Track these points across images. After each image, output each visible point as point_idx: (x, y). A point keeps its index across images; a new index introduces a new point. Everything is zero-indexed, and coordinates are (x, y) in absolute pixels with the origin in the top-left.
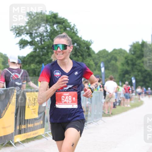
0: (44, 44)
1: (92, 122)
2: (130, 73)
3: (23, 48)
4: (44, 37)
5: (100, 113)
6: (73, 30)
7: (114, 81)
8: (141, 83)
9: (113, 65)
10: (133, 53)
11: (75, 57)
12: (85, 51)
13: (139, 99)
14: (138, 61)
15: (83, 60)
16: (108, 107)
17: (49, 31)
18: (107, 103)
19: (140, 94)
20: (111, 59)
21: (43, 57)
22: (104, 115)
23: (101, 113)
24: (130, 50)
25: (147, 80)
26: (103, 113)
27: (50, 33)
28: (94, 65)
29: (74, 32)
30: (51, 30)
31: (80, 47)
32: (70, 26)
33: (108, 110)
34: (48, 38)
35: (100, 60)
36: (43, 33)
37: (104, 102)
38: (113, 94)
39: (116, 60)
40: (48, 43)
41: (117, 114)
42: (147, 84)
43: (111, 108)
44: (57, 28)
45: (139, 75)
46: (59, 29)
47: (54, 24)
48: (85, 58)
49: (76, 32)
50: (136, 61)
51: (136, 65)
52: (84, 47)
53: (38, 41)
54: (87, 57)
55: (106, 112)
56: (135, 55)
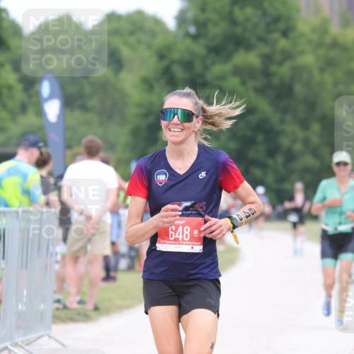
1: (6, 348)
5: (42, 307)
7: (106, 161)
10: (192, 30)
14: (218, 69)
16: (80, 279)
18: (76, 259)
22: (64, 314)
23: (47, 307)
24: (181, 19)
25: (257, 152)
26: (57, 305)
28: (19, 87)
33: (79, 292)
37: (64, 257)
38: (100, 221)
39: (117, 63)
41: (120, 309)
42: (257, 172)
43: (92, 284)
50: (206, 68)
55: (72, 302)
56: (203, 41)
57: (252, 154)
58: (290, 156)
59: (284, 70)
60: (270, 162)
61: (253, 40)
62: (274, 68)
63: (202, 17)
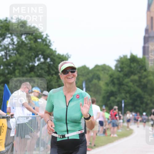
0: (10, 59)
2: (116, 95)
4: (9, 51)
6: (46, 41)
8: (130, 107)
9: (95, 85)
10: (119, 69)
11: (48, 75)
13: (128, 127)
14: (127, 80)
15: (58, 79)
17: (16, 43)
19: (129, 121)
20: (93, 78)
21: (9, 76)
24: (116, 66)
25: (138, 103)
27: (17, 46)
29: (46, 45)
30: (18, 42)
31: (54, 63)
32: (41, 37)
33: (90, 141)
34: (15, 52)
36: (9, 46)
39: (99, 78)
40: (15, 59)
41: (101, 146)
42: (138, 109)
43: (94, 139)
44: (26, 40)
45: (127, 97)
46: (28, 41)
47: (22, 35)
49: (50, 44)
50: (123, 80)
51: (123, 85)
53: (2, 56)
56: (122, 73)
57: (136, 103)
58: (147, 104)
59: (145, 81)
60: (141, 106)
61: (136, 72)
62: (142, 80)
63: (122, 66)
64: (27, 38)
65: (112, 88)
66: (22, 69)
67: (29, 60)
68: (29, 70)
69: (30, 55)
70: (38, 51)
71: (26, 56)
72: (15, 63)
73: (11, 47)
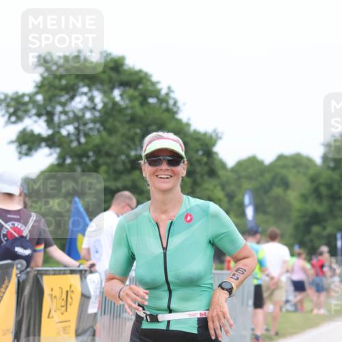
0: (87, 143)
2: (325, 220)
3: (27, 154)
4: (85, 124)
6: (167, 102)
9: (277, 199)
12: (199, 161)
15: (195, 187)
17: (100, 106)
20: (272, 184)
24: (325, 158)
27: (103, 114)
29: (168, 110)
30: (105, 105)
32: (156, 94)
34: (98, 125)
35: (240, 187)
36: (84, 114)
38: (279, 280)
39: (286, 185)
40: (96, 140)
41: (292, 334)
43: (274, 319)
44: (123, 99)
46: (127, 102)
47: (112, 89)
48: (199, 180)
49: (175, 109)
51: (340, 198)
52: (197, 151)
53: (69, 134)
54: (206, 177)
56: (338, 172)
64: (125, 96)
65: (314, 206)
66: (115, 163)
67: (130, 143)
68: (129, 166)
69: (132, 133)
70: (149, 125)
71: (123, 135)
72: (98, 151)
73: (88, 115)
